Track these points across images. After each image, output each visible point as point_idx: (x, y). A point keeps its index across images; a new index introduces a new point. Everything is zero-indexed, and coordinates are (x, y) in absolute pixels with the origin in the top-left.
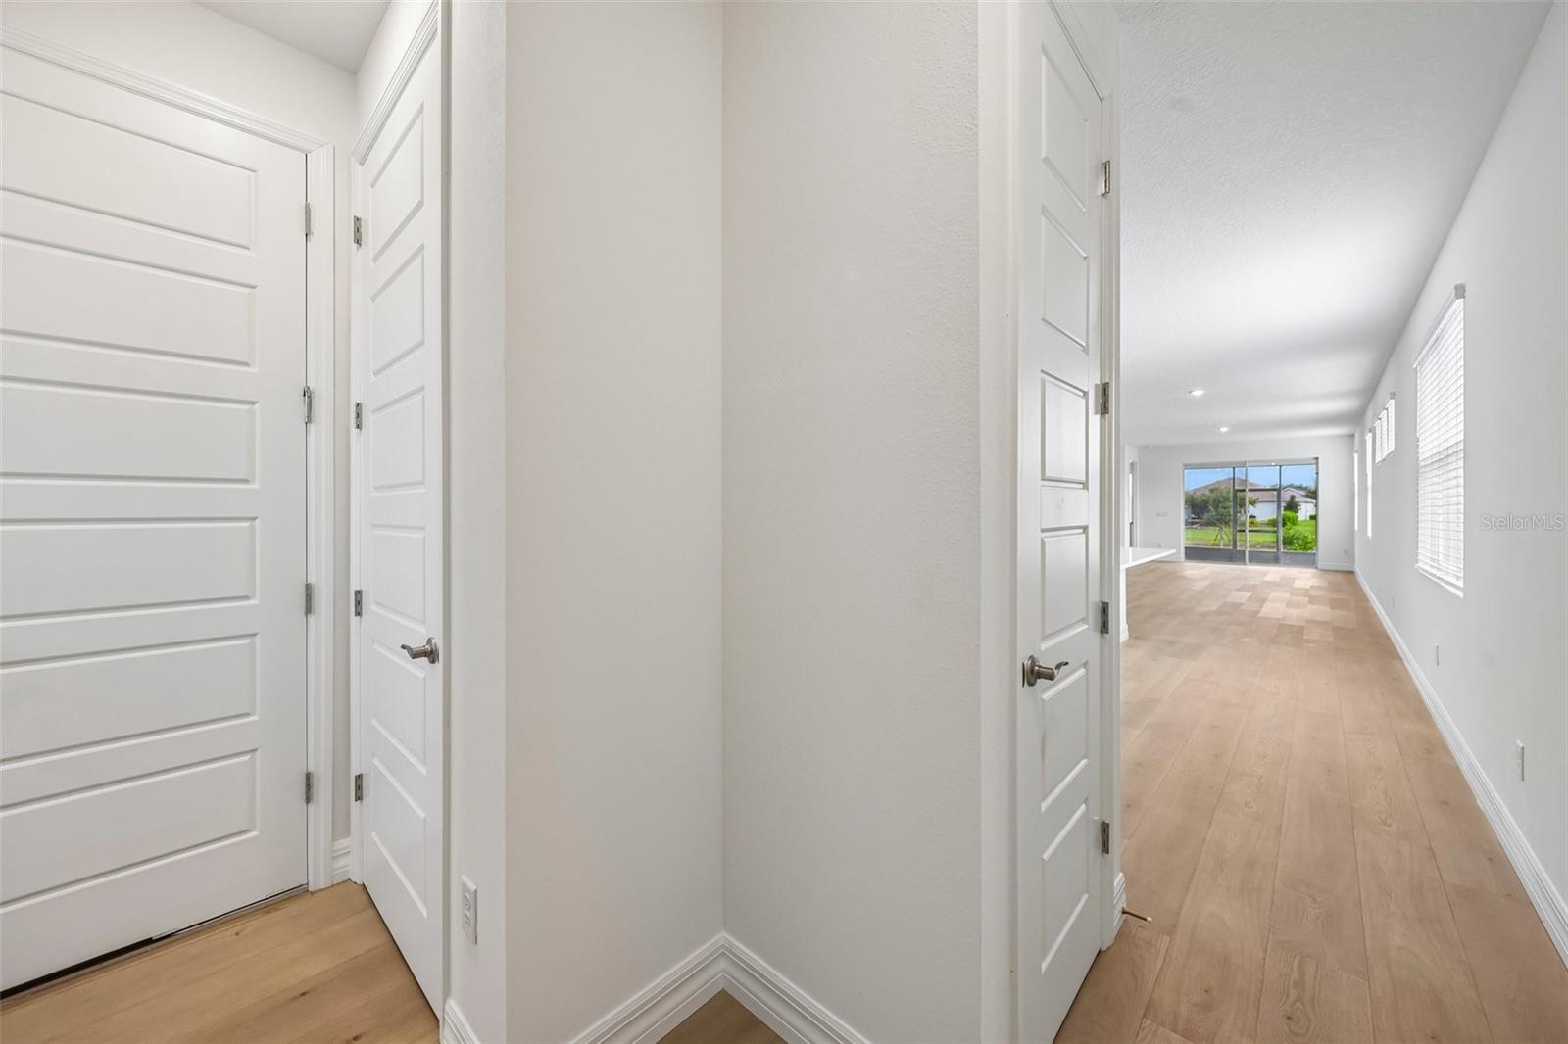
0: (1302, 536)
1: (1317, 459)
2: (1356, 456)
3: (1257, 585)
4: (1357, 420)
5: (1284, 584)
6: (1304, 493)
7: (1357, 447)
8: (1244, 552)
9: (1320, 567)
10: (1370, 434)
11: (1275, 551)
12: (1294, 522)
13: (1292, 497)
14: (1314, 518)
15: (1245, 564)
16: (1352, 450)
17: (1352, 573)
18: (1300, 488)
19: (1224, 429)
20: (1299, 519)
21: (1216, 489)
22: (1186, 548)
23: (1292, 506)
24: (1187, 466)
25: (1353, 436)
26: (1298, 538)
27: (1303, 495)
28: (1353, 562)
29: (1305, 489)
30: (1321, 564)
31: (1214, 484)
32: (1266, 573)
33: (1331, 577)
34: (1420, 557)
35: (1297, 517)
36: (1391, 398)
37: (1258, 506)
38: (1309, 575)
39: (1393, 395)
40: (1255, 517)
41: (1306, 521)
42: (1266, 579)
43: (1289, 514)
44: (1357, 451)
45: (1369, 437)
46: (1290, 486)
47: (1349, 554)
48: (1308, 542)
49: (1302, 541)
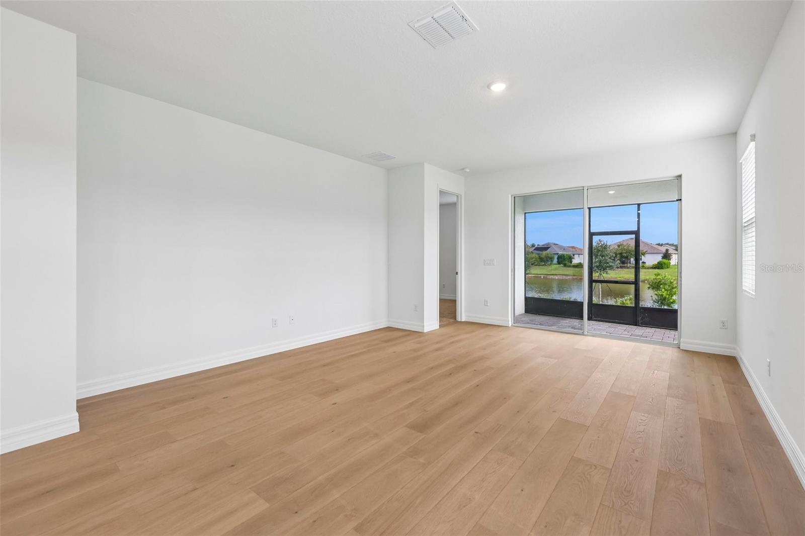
6: (674, 248)
13: (667, 250)
18: (673, 245)
20: (671, 264)
21: (622, 245)
23: (667, 256)
27: (673, 250)
29: (675, 246)
30: (685, 336)
31: (620, 242)
35: (670, 263)
37: (646, 255)
40: (645, 263)
41: (675, 265)
43: (665, 261)
46: (667, 244)
48: (673, 288)
49: (667, 287)
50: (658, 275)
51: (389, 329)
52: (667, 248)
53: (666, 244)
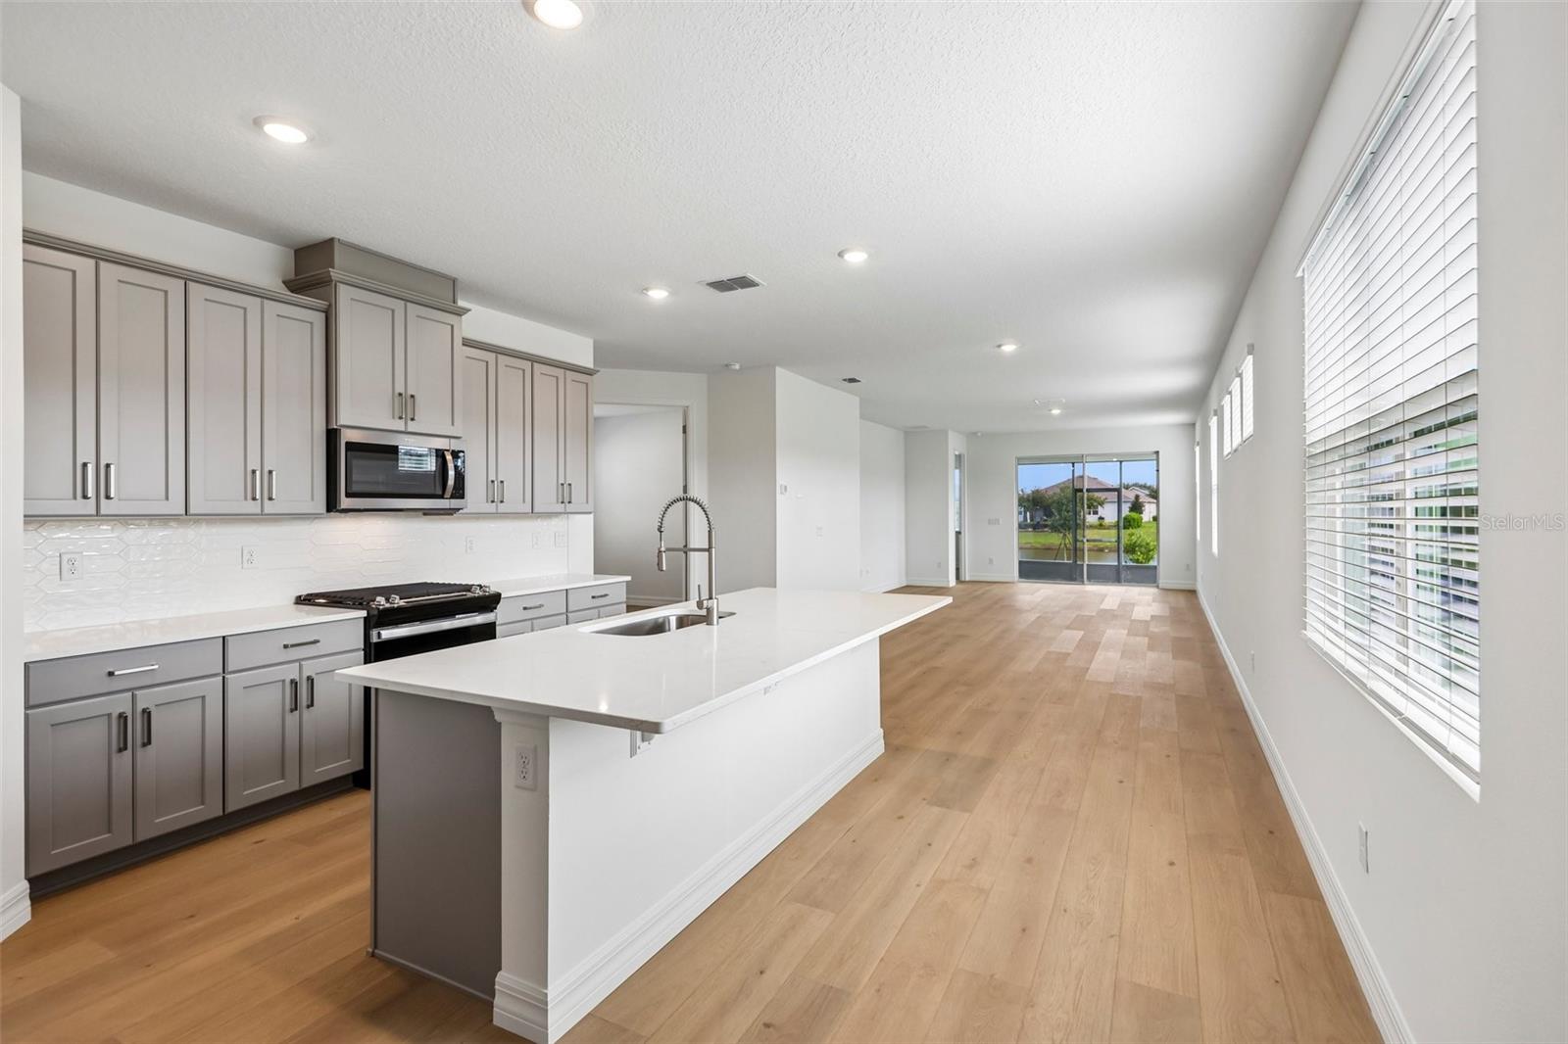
0: (1144, 543)
1: (1157, 453)
2: (1197, 449)
3: (1092, 616)
4: (1198, 402)
5: (1123, 612)
6: (1147, 492)
7: (1198, 438)
8: (1083, 565)
9: (1160, 586)
10: (1215, 418)
11: (1116, 564)
12: (1137, 524)
13: (1137, 497)
14: (1156, 519)
15: (1083, 583)
16: (1193, 443)
17: (1193, 592)
18: (1144, 487)
19: (1056, 412)
20: (1143, 521)
22: (1020, 562)
23: (1137, 507)
24: (1021, 461)
25: (1194, 425)
26: (1140, 546)
27: (1147, 495)
28: (1195, 579)
29: (1149, 488)
30: (1163, 581)
31: (1064, 483)
32: (1103, 597)
33: (1172, 598)
34: (1310, 620)
35: (1141, 518)
36: (1249, 353)
37: (1106, 506)
38: (1149, 598)
39: (1251, 349)
40: (1103, 519)
41: (1149, 522)
42: (1105, 606)
43: (1134, 515)
44: (1198, 444)
45: (1214, 422)
46: (1136, 485)
47: (1191, 568)
48: (1150, 551)
49: (1143, 549)
50: (1133, 534)
51: (907, 586)
52: (1138, 493)
53: (1133, 485)
